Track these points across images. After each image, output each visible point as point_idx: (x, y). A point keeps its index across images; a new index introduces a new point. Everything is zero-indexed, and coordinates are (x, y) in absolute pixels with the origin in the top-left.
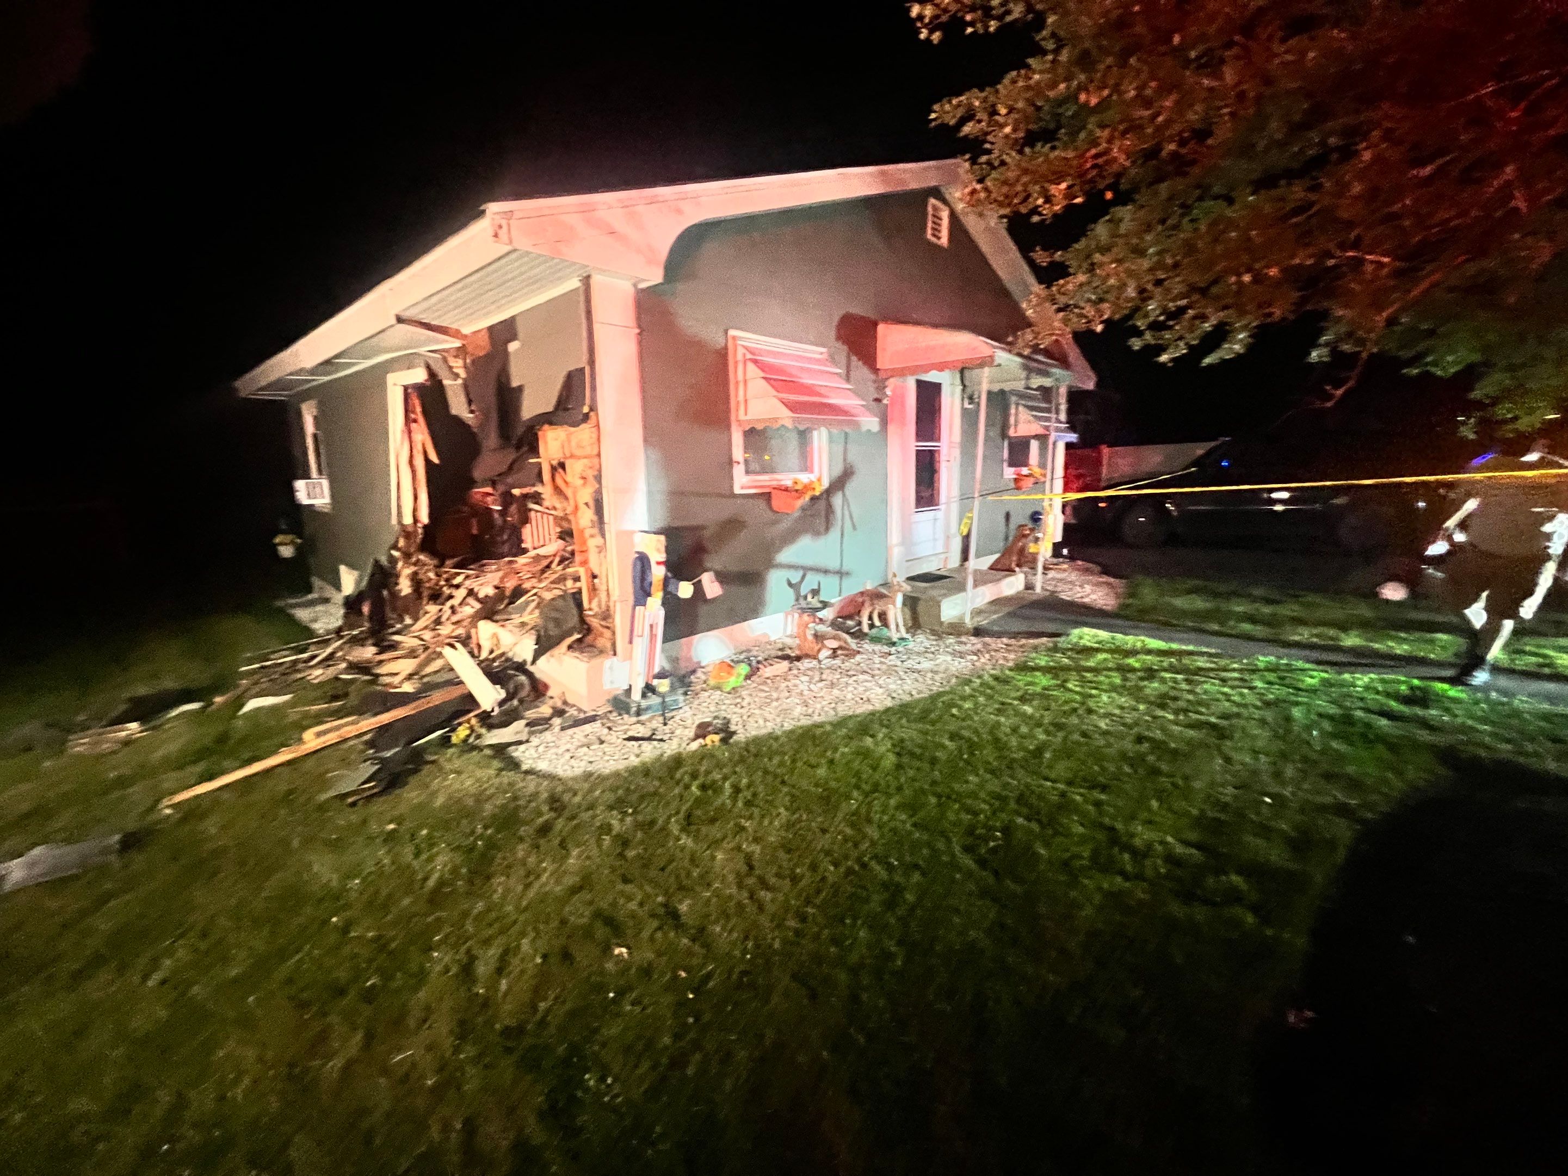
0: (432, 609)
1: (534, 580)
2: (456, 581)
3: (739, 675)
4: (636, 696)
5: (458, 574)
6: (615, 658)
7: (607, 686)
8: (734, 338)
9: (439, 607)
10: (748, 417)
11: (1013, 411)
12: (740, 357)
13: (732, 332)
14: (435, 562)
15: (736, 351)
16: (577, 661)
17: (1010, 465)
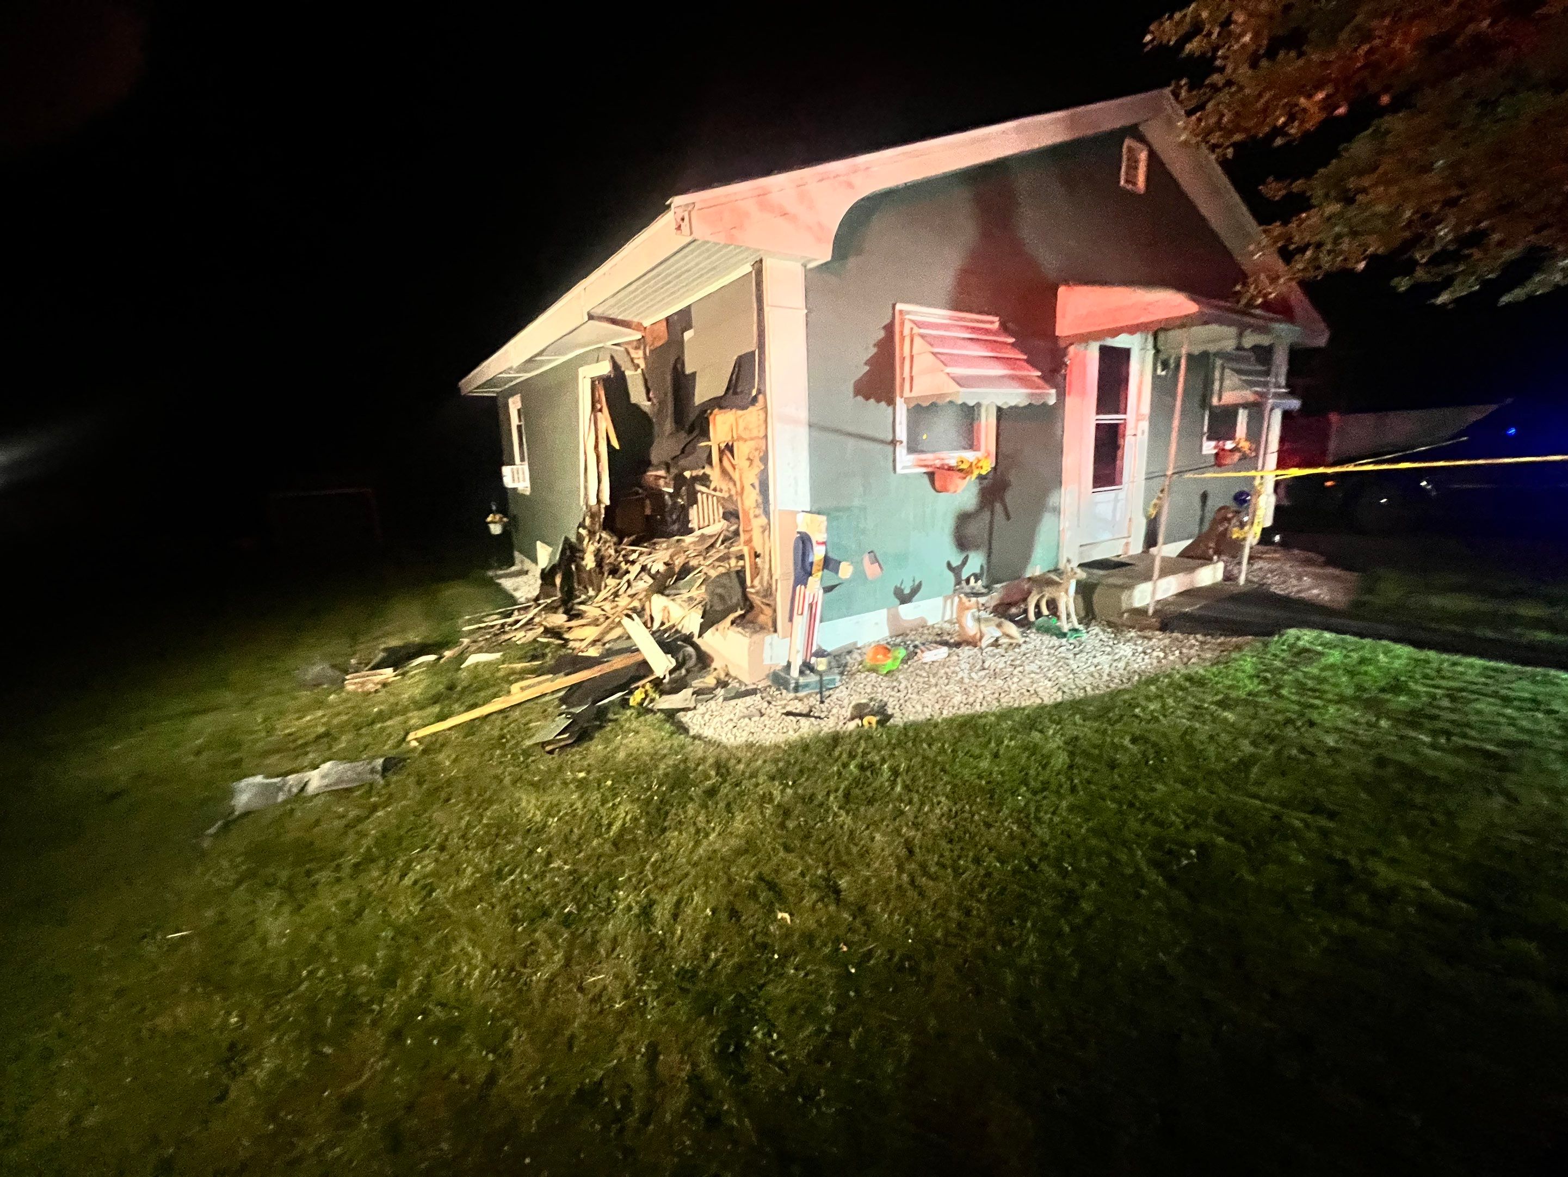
0: (611, 582)
1: (701, 558)
2: (633, 557)
3: (895, 659)
4: (795, 673)
5: (634, 551)
6: (776, 635)
7: (767, 662)
8: (901, 312)
9: (618, 581)
10: (913, 394)
11: (1217, 374)
12: (907, 332)
13: (899, 307)
14: (615, 539)
15: (902, 324)
16: (740, 636)
17: (1209, 439)
